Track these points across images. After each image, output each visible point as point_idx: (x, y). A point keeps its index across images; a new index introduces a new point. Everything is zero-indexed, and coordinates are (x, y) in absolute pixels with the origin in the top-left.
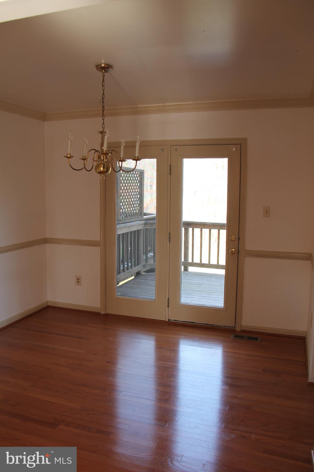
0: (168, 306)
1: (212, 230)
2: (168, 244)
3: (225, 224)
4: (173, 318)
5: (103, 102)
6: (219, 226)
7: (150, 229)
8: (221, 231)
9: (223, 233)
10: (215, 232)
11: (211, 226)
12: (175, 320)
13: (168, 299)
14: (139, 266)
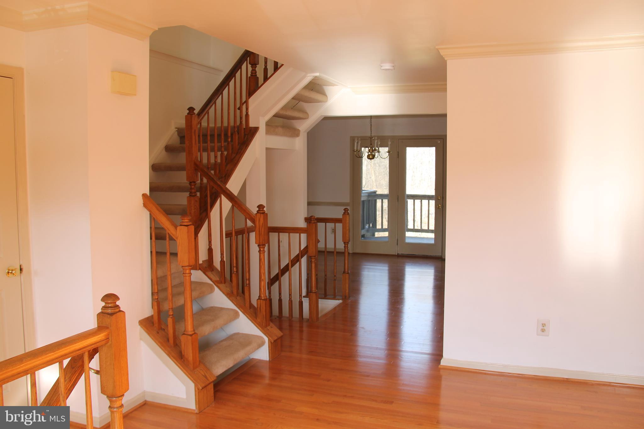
0: (397, 244)
1: (423, 201)
2: (397, 203)
3: (434, 195)
4: (400, 253)
5: (371, 122)
6: (429, 198)
7: (371, 200)
8: (430, 201)
9: (433, 203)
10: (425, 202)
11: (422, 197)
12: (402, 254)
13: (397, 239)
14: (364, 230)
